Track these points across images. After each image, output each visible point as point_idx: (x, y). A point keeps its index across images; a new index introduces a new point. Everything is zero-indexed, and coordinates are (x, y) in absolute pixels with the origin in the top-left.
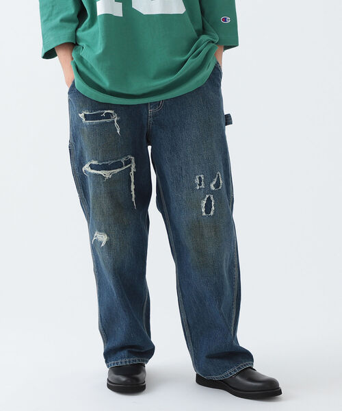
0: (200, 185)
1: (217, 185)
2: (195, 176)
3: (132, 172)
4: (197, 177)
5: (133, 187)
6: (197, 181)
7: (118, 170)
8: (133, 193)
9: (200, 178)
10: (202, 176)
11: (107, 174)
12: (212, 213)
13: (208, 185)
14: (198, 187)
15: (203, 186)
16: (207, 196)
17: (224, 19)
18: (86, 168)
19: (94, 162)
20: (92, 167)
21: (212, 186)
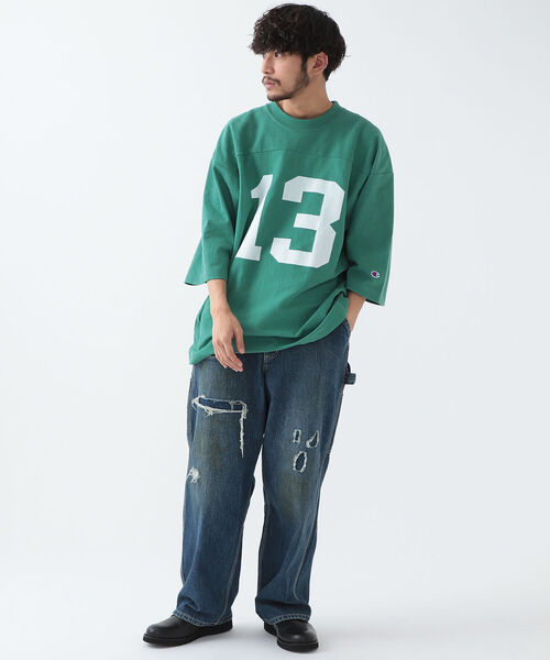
0: (296, 439)
1: (313, 444)
2: (294, 428)
3: (242, 419)
4: (296, 431)
5: (242, 434)
6: (295, 435)
7: (225, 411)
8: (242, 440)
9: (298, 433)
10: (300, 431)
11: (211, 411)
12: (303, 470)
13: (304, 441)
14: (294, 441)
15: (299, 441)
16: (301, 452)
17: (375, 274)
18: (196, 402)
19: (203, 397)
20: (201, 401)
21: (308, 443)
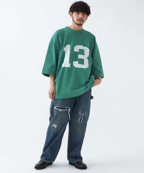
1: (84, 115)
3: (69, 112)
6: (79, 113)
11: (60, 110)
12: (81, 122)
13: (82, 114)
16: (81, 117)
18: (55, 108)
20: (57, 107)
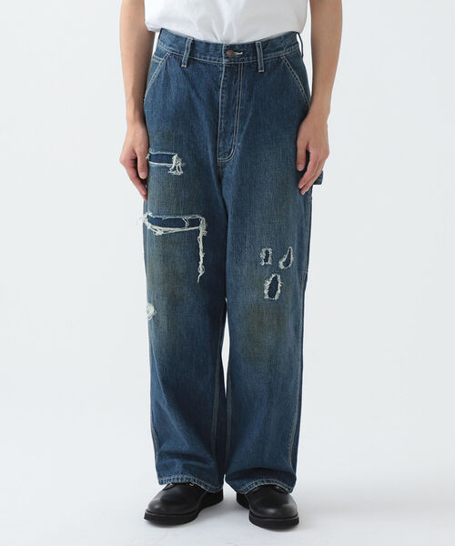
0: (266, 260)
1: (286, 264)
2: (262, 248)
4: (264, 250)
5: (202, 255)
6: (263, 256)
7: (177, 230)
9: (267, 252)
10: (270, 250)
11: (160, 231)
12: (277, 297)
13: (276, 262)
14: (263, 264)
15: (269, 263)
16: (273, 276)
19: (150, 214)
21: (281, 263)
